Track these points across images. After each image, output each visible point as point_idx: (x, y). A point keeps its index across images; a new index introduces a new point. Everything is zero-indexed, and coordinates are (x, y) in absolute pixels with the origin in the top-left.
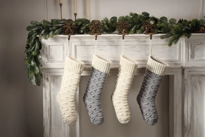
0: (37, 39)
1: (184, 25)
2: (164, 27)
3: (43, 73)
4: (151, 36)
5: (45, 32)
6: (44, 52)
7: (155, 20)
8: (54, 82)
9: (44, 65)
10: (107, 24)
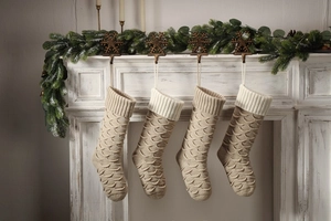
0: (60, 62)
2: (265, 44)
3: (69, 118)
4: (244, 58)
5: (72, 51)
6: (70, 83)
7: (251, 31)
8: (87, 131)
9: (72, 104)
10: (173, 37)
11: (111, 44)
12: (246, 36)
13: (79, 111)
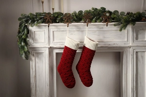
0: (26, 26)
1: (131, 16)
2: (116, 18)
3: (30, 51)
4: (107, 24)
5: (31, 22)
6: (30, 36)
7: (110, 12)
8: (38, 57)
9: (31, 45)
10: (76, 15)
11: (48, 18)
12: (108, 15)
13: (34, 48)
